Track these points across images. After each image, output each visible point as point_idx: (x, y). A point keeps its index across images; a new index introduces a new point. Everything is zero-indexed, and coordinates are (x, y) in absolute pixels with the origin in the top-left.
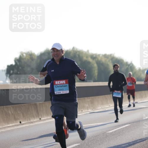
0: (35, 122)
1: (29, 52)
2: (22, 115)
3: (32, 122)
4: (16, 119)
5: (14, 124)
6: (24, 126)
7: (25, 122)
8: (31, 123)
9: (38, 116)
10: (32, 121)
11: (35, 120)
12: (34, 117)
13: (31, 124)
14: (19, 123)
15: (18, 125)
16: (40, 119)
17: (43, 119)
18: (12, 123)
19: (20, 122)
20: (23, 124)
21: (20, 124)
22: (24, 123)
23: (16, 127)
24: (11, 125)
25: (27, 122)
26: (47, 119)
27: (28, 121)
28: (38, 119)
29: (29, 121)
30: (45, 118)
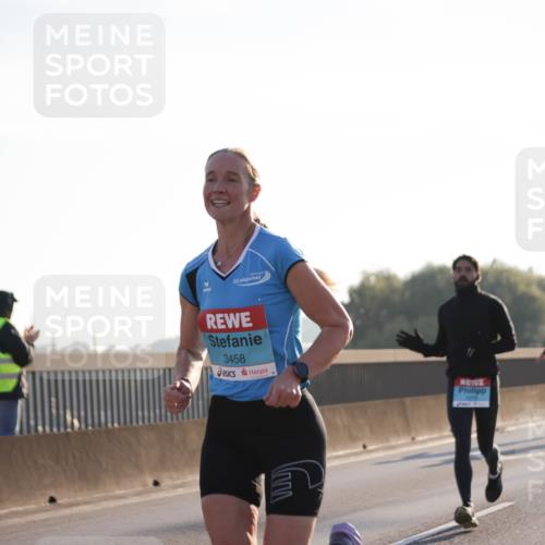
3: (394, 447)
4: (353, 439)
6: (373, 456)
7: (376, 447)
9: (408, 433)
11: (399, 442)
13: (393, 452)
14: (361, 449)
15: (361, 453)
16: (413, 439)
17: (420, 438)
18: (343, 449)
19: (365, 447)
20: (372, 451)
21: (365, 450)
22: (372, 447)
23: (352, 459)
24: (341, 453)
25: (380, 445)
27: (382, 442)
28: (409, 440)
29: (386, 444)
30: (425, 437)
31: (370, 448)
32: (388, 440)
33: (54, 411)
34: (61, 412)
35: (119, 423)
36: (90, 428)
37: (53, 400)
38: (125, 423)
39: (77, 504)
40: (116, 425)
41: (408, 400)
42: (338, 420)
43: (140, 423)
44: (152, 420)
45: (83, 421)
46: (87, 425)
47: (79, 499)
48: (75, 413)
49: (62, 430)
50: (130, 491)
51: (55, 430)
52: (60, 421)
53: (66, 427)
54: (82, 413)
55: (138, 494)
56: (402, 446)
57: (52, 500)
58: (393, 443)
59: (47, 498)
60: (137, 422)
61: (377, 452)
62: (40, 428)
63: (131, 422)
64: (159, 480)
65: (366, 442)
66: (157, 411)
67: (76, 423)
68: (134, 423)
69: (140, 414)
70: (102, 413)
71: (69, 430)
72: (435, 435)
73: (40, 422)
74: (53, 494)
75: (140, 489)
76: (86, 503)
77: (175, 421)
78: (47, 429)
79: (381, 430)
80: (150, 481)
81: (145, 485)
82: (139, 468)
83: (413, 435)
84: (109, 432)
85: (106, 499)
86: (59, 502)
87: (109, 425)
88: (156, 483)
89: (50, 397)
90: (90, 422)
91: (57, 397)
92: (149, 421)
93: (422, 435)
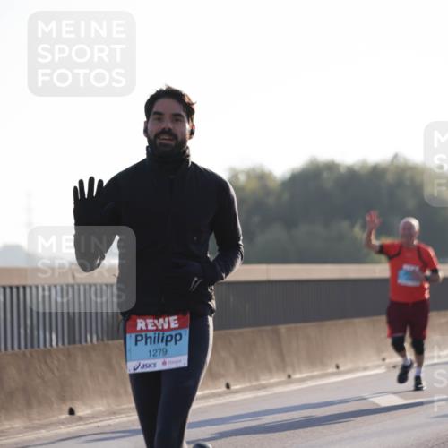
0: (272, 385)
1: (254, 170)
3: (264, 387)
4: (214, 376)
6: (239, 397)
7: (243, 386)
8: (259, 389)
9: (284, 369)
10: (263, 382)
11: (272, 381)
12: (270, 370)
13: (262, 393)
14: (224, 389)
15: (219, 395)
16: (289, 377)
17: (298, 376)
19: (228, 386)
20: (237, 392)
21: (228, 390)
22: (238, 387)
23: (213, 402)
25: (248, 385)
26: (312, 378)
27: (250, 381)
28: (283, 378)
29: (255, 383)
30: (305, 375)
31: (233, 387)
32: (257, 379)
41: (283, 328)
56: (275, 386)
61: (244, 392)
65: (230, 380)
72: (316, 373)
79: (248, 365)
83: (289, 371)
93: (301, 373)
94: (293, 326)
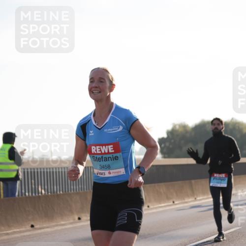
2: (175, 194)
3: (186, 202)
4: (168, 199)
5: (166, 204)
12: (188, 196)
14: (172, 203)
15: (171, 205)
16: (195, 199)
17: (198, 198)
18: (164, 203)
19: (173, 202)
23: (168, 208)
24: (163, 205)
28: (194, 199)
29: (183, 201)
30: (201, 198)
31: (176, 203)
32: (184, 199)
33: (33, 186)
34: (37, 187)
35: (63, 192)
36: (49, 194)
37: (33, 181)
38: (65, 191)
39: (43, 228)
40: (61, 192)
41: (193, 181)
42: (162, 190)
43: (72, 191)
44: (78, 190)
45: (46, 190)
46: (48, 193)
47: (45, 225)
48: (43, 187)
49: (37, 194)
50: (67, 222)
51: (34, 194)
52: (36, 191)
53: (38, 193)
54: (46, 187)
55: (71, 223)
56: (191, 202)
57: (32, 226)
58: (186, 200)
59: (30, 225)
60: (71, 191)
61: (179, 204)
62: (27, 194)
63: (68, 191)
64: (81, 217)
65: (174, 200)
66: (80, 186)
67: (43, 192)
68: (70, 192)
69: (72, 187)
70: (55, 187)
71: (40, 194)
72: (205, 197)
73: (27, 191)
74: (33, 223)
75: (72, 221)
76: (48, 227)
77: (88, 191)
78: (30, 194)
79: (181, 195)
80: (77, 218)
81: (74, 219)
82: (71, 212)
83: (195, 197)
84: (58, 196)
85: (57, 225)
86: (36, 227)
87: (58, 192)
88: (79, 219)
89: (31, 180)
90: (49, 191)
91: (35, 180)
92: (76, 190)
93: (199, 197)
94: (196, 180)
